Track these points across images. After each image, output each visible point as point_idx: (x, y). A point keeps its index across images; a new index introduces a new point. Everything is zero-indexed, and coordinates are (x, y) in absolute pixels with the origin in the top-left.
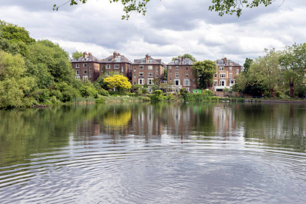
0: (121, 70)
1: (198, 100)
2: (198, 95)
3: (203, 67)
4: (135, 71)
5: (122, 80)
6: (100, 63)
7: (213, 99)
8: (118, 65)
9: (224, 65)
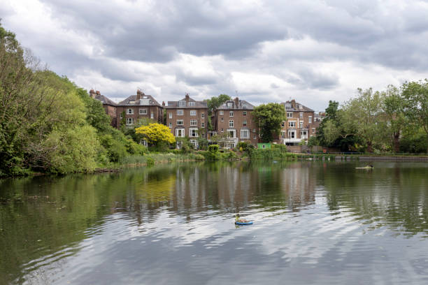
0: (150, 116)
1: (267, 158)
2: (268, 151)
3: (269, 113)
4: (171, 117)
5: (164, 131)
6: (117, 107)
7: (288, 156)
8: (146, 109)
9: (293, 110)
